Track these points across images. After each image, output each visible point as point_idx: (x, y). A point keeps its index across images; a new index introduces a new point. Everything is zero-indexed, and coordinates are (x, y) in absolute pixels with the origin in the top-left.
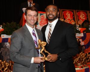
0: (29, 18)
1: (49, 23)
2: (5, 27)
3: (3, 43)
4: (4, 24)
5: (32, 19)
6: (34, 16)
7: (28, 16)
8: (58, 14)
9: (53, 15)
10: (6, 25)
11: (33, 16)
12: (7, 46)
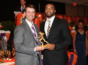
0: (28, 14)
2: (3, 25)
3: (1, 37)
4: (2, 22)
5: (30, 15)
6: (33, 12)
7: (27, 13)
8: (55, 11)
9: (51, 13)
10: (4, 23)
11: (31, 13)
12: (5, 39)
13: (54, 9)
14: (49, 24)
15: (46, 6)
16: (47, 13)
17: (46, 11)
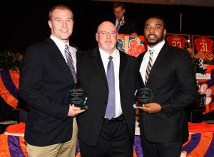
1: (149, 48)
8: (165, 33)
9: (156, 36)
13: (162, 28)
14: (150, 58)
15: (146, 23)
16: (149, 36)
17: (147, 33)
